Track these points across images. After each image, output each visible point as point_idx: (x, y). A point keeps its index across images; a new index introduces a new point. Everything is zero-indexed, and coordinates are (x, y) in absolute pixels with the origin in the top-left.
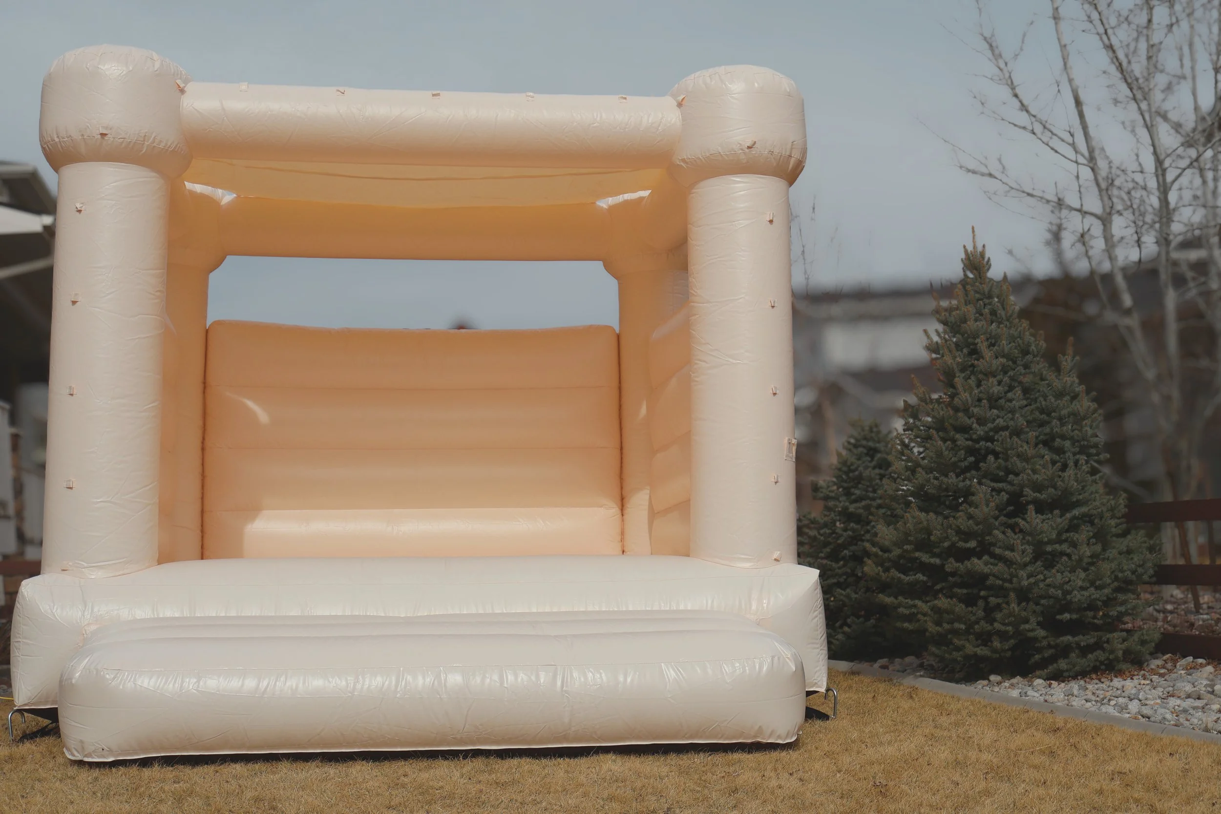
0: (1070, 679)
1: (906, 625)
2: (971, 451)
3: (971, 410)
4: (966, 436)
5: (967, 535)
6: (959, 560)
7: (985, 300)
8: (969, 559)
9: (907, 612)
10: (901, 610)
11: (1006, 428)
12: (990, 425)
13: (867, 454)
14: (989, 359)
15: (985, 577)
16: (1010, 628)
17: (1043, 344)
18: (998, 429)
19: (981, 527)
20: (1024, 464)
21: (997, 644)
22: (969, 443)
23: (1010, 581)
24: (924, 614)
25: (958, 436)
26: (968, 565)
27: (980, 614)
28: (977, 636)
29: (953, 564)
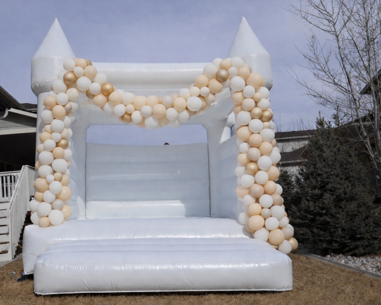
1: (302, 236)
2: (322, 182)
3: (322, 169)
14: (327, 153)
15: (330, 222)
16: (339, 239)
18: (331, 175)
19: (327, 206)
20: (341, 186)
22: (322, 179)
23: (339, 224)
24: (309, 234)
25: (318, 177)
26: (323, 218)
27: (328, 234)
28: (327, 241)
29: (318, 218)
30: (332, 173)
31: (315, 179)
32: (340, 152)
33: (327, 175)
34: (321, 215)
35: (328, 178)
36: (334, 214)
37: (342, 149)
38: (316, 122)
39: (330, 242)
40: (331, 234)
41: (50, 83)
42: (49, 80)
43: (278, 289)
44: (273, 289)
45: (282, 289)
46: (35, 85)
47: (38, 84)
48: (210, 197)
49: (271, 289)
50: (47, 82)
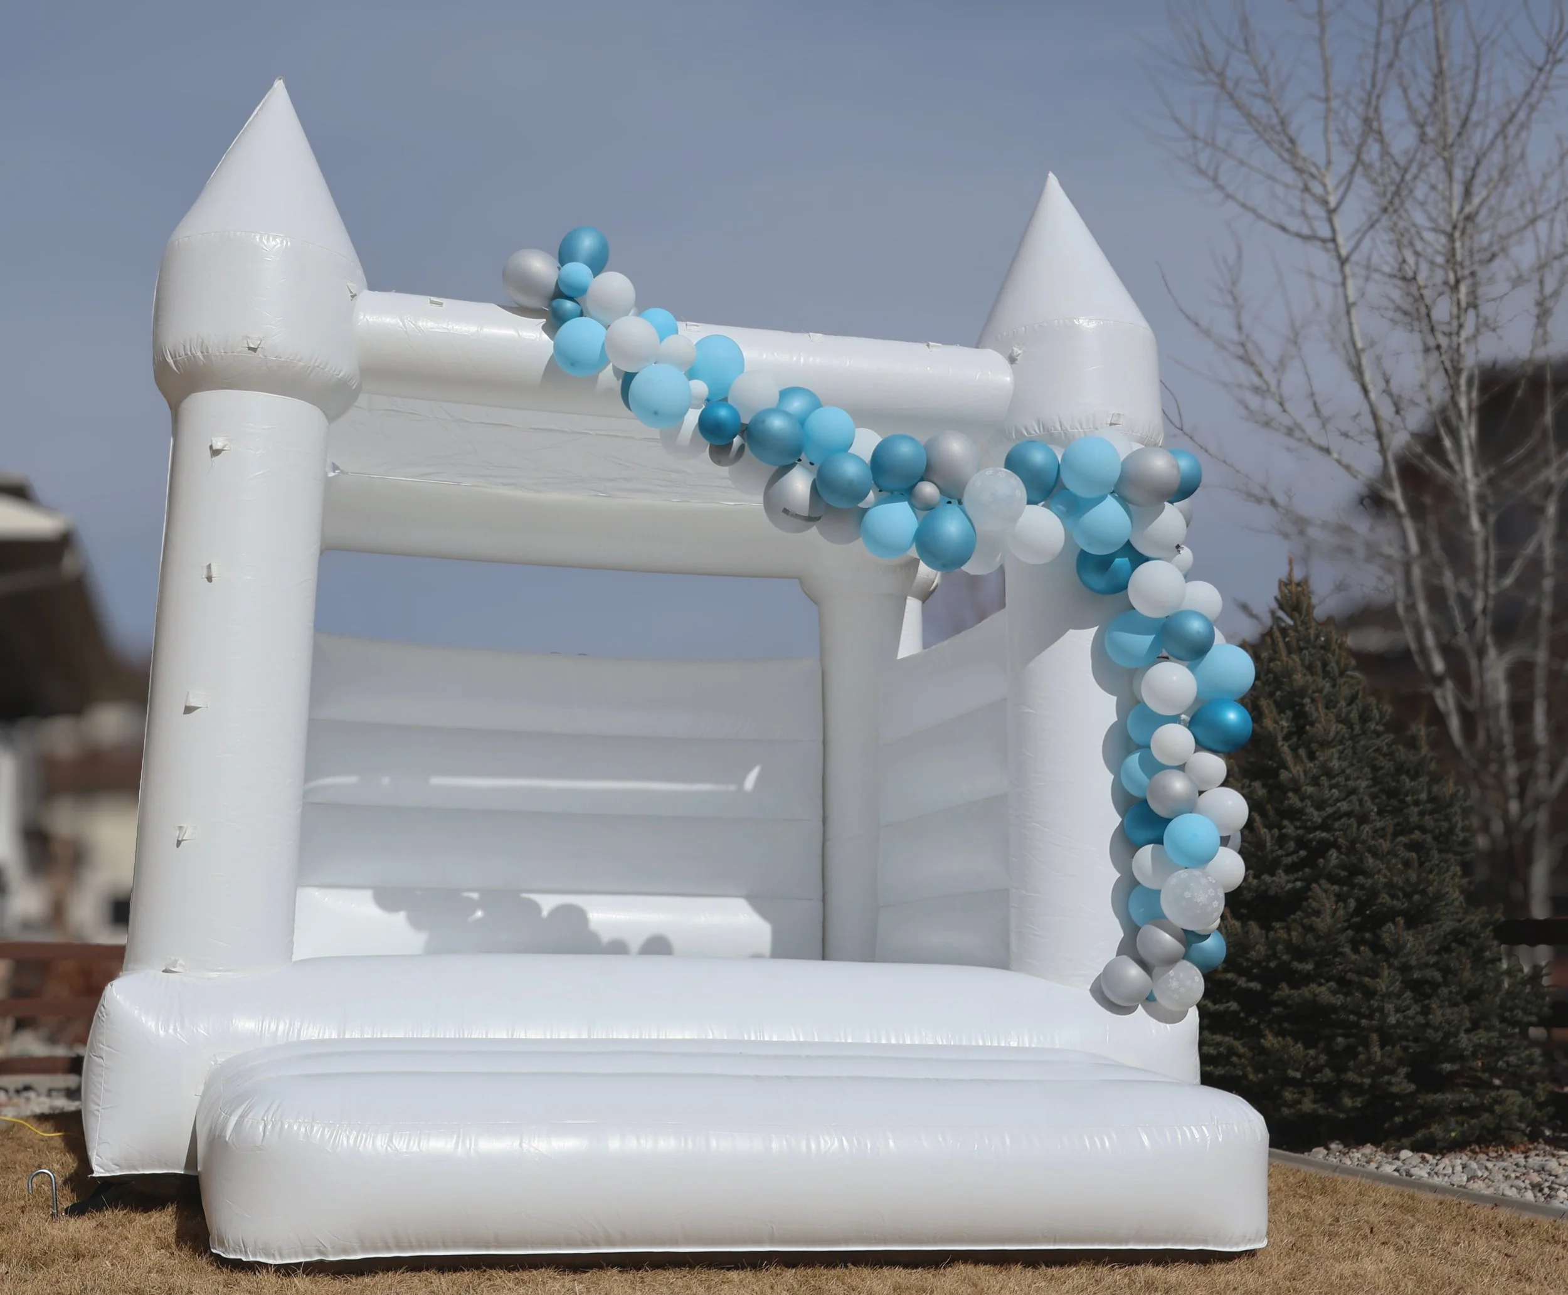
0: (1445, 1151)
2: (1301, 843)
3: (1303, 788)
4: (1298, 824)
5: (1301, 954)
6: (1294, 985)
7: (1310, 649)
8: (1307, 985)
11: (1349, 814)
12: (1330, 810)
14: (1324, 723)
15: (1333, 1009)
16: (1367, 1081)
17: (1388, 709)
18: (1338, 816)
19: (1322, 943)
20: (1379, 862)
21: (1348, 1102)
22: (1301, 832)
23: (1370, 1017)
24: (1240, 1056)
25: (1286, 822)
26: (1305, 992)
27: (1323, 1058)
28: (1317, 1087)
29: (1284, 990)
30: (1344, 806)
31: (1276, 831)
32: (1372, 726)
33: (1324, 814)
34: (1298, 980)
35: (1325, 826)
36: (1350, 976)
37: (1376, 713)
38: (1276, 599)
39: (1328, 1094)
40: (1338, 1061)
41: (261, 355)
42: (259, 343)
43: (1224, 1245)
44: (1206, 1242)
45: (1237, 1244)
46: (186, 354)
47: (202, 352)
48: (824, 895)
49: (1198, 1243)
50: (250, 348)
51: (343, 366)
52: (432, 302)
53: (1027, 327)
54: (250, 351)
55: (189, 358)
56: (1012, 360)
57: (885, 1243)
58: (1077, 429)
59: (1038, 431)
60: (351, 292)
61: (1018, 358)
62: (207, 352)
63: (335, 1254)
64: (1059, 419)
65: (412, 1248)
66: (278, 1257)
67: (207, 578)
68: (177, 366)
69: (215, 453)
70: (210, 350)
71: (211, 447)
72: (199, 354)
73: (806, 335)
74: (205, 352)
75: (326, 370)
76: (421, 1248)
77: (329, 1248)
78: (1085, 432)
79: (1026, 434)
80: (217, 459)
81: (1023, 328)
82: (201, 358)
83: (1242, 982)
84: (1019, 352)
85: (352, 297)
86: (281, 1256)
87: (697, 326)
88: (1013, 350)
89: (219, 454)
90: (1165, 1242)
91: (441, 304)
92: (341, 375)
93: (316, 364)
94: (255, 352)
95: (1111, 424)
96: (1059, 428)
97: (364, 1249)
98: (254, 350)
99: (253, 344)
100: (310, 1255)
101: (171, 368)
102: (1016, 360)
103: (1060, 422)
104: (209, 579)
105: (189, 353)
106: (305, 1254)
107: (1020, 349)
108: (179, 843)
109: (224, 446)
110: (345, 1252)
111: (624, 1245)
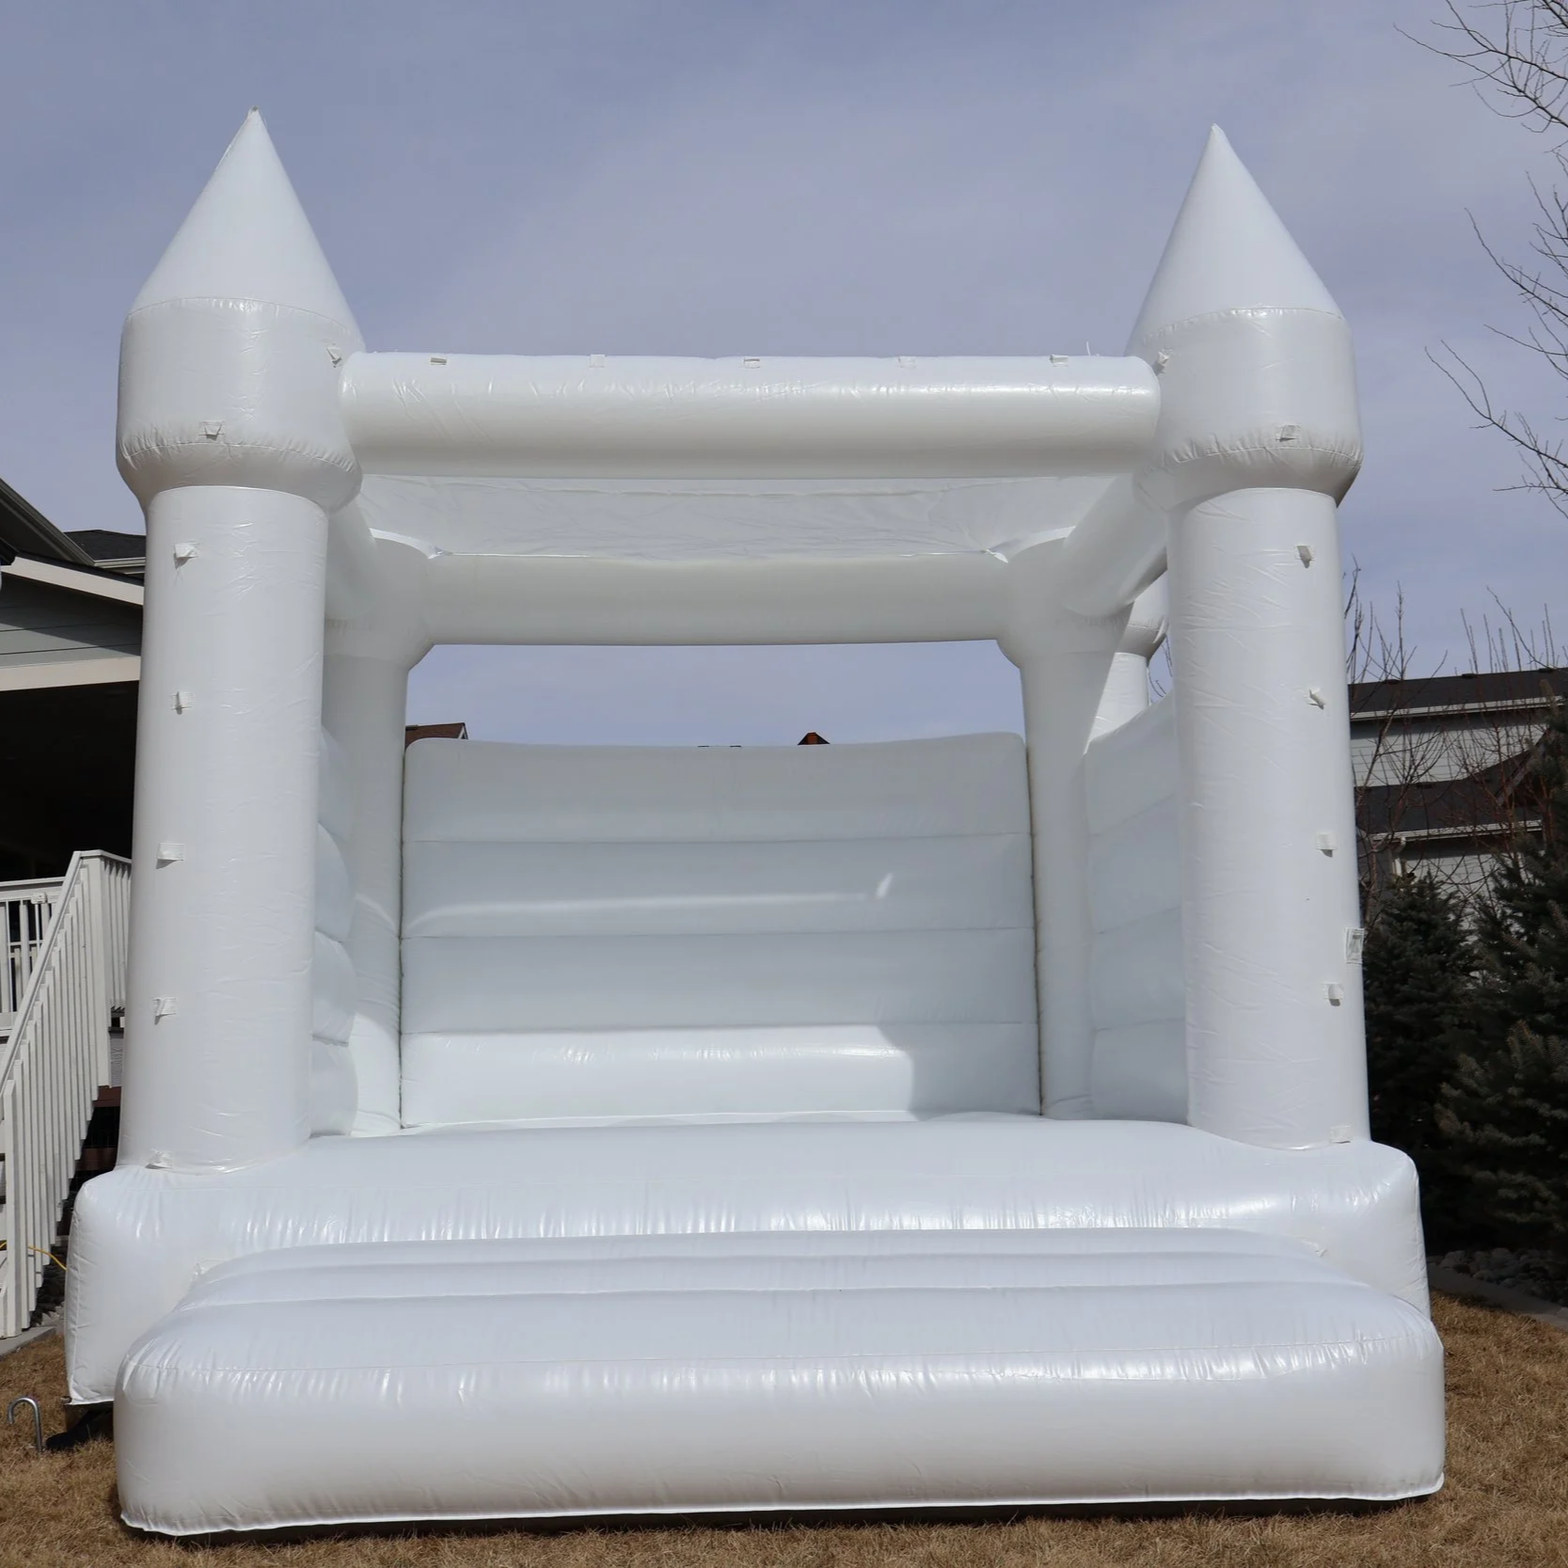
1: (1511, 1215)
9: (1513, 1195)
10: (1503, 1192)
13: (1417, 932)
41: (222, 443)
42: (218, 428)
43: (1375, 1492)
44: (1350, 1490)
45: (1394, 1491)
46: (142, 449)
47: (158, 445)
48: (1039, 1015)
49: (1339, 1490)
50: (208, 436)
51: (329, 445)
52: (434, 361)
53: (1176, 325)
54: (210, 440)
55: (145, 453)
56: (1158, 369)
57: (927, 1498)
58: (1239, 449)
59: (1190, 454)
60: (333, 358)
61: (1165, 365)
62: (163, 445)
63: (246, 1523)
64: (1216, 438)
65: (338, 1515)
66: (180, 1527)
67: (177, 709)
68: (135, 463)
69: (181, 561)
70: (165, 441)
71: (175, 555)
72: (154, 447)
73: (896, 359)
74: (160, 443)
75: (305, 453)
76: (349, 1514)
77: (238, 1518)
78: (1249, 453)
79: (1176, 459)
80: (182, 568)
81: (1171, 327)
82: (157, 451)
83: (1545, 1110)
84: (1166, 357)
85: (336, 362)
86: (185, 1527)
87: (758, 360)
88: (1158, 356)
89: (185, 562)
90: (1296, 1490)
91: (443, 362)
92: (326, 456)
93: (291, 448)
94: (215, 439)
95: (1282, 440)
96: (1217, 451)
97: (281, 1517)
98: (214, 437)
99: (212, 431)
100: (216, 1525)
101: (130, 465)
102: (1163, 367)
103: (1217, 443)
104: (179, 709)
105: (144, 447)
106: (212, 1523)
107: (1167, 354)
108: (158, 1018)
109: (190, 553)
110: (258, 1520)
111: (595, 1506)
